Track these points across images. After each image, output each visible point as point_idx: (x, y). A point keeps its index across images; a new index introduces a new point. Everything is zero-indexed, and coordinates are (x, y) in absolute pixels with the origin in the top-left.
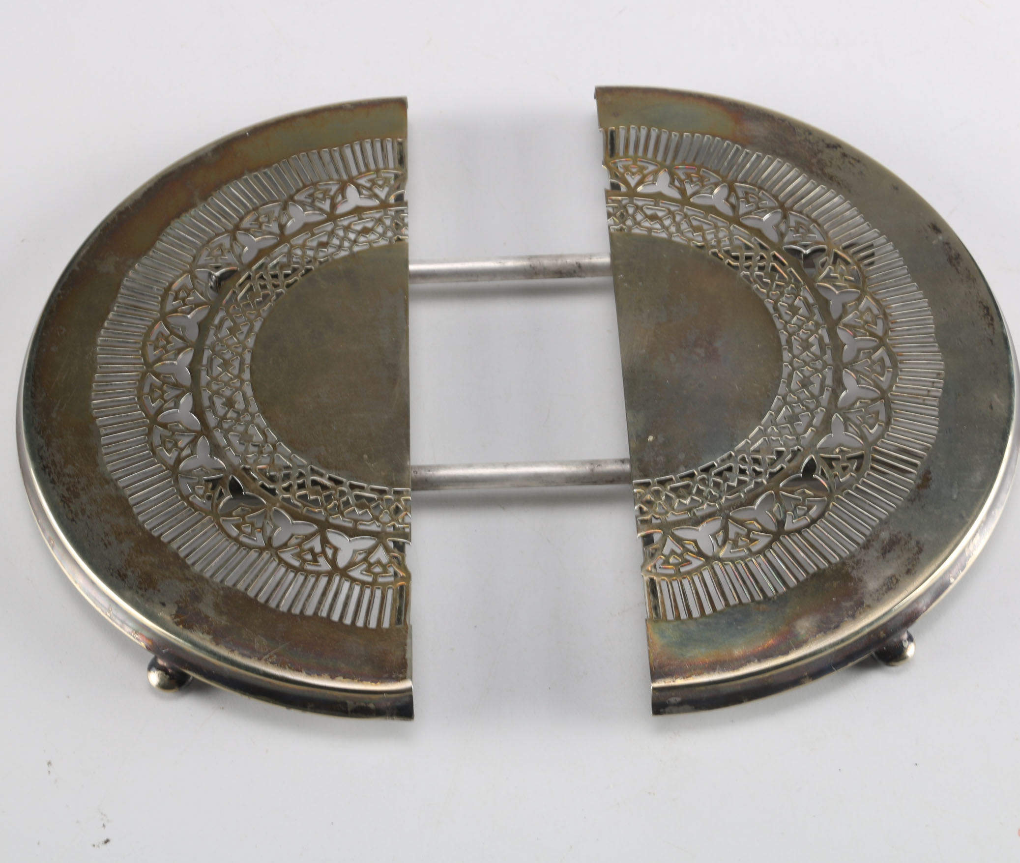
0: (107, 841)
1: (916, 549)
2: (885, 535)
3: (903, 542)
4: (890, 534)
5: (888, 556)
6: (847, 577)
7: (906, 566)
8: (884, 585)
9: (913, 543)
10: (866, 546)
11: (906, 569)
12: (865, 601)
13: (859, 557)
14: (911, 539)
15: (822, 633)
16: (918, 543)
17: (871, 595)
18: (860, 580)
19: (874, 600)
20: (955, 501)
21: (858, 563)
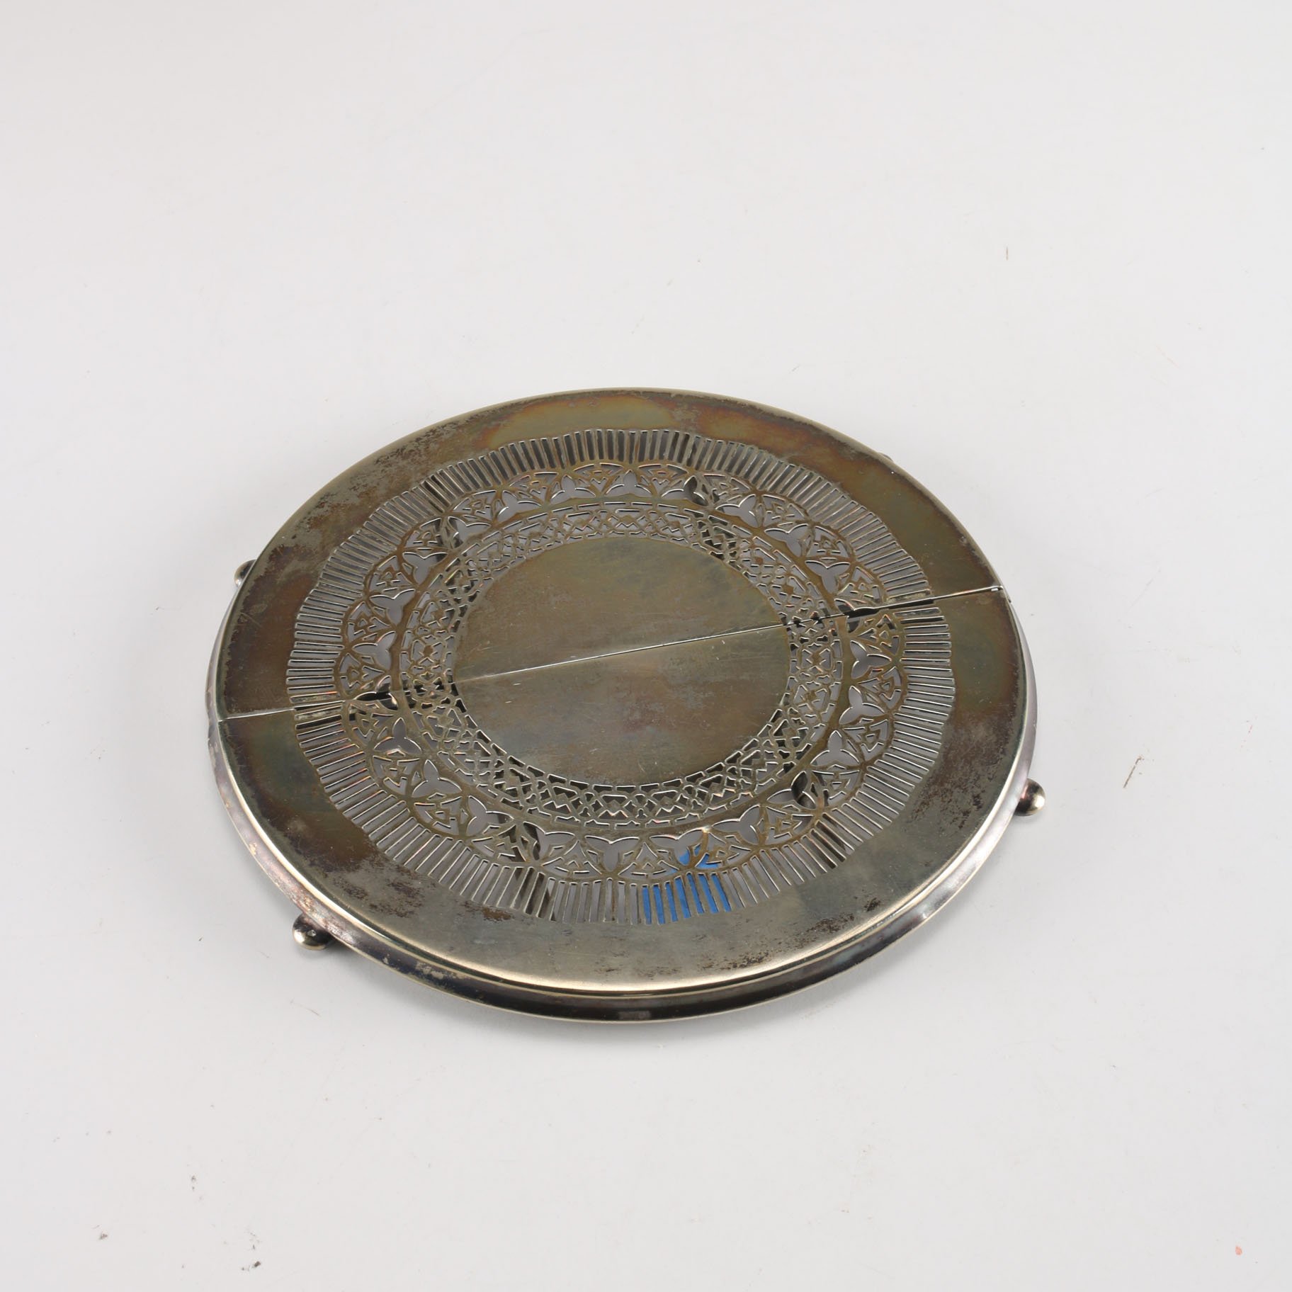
0: (257, 1264)
1: (403, 912)
2: (417, 884)
3: (409, 900)
4: (419, 889)
5: (392, 889)
6: (360, 857)
7: (380, 904)
8: (353, 887)
9: (410, 908)
10: (400, 869)
11: (377, 904)
12: (331, 873)
13: (386, 864)
14: (415, 907)
15: (290, 841)
16: (412, 912)
17: (340, 877)
18: (358, 867)
19: (334, 880)
20: (472, 943)
21: (379, 864)
